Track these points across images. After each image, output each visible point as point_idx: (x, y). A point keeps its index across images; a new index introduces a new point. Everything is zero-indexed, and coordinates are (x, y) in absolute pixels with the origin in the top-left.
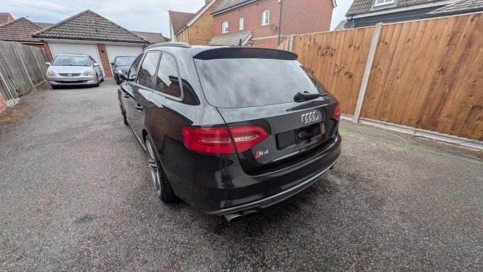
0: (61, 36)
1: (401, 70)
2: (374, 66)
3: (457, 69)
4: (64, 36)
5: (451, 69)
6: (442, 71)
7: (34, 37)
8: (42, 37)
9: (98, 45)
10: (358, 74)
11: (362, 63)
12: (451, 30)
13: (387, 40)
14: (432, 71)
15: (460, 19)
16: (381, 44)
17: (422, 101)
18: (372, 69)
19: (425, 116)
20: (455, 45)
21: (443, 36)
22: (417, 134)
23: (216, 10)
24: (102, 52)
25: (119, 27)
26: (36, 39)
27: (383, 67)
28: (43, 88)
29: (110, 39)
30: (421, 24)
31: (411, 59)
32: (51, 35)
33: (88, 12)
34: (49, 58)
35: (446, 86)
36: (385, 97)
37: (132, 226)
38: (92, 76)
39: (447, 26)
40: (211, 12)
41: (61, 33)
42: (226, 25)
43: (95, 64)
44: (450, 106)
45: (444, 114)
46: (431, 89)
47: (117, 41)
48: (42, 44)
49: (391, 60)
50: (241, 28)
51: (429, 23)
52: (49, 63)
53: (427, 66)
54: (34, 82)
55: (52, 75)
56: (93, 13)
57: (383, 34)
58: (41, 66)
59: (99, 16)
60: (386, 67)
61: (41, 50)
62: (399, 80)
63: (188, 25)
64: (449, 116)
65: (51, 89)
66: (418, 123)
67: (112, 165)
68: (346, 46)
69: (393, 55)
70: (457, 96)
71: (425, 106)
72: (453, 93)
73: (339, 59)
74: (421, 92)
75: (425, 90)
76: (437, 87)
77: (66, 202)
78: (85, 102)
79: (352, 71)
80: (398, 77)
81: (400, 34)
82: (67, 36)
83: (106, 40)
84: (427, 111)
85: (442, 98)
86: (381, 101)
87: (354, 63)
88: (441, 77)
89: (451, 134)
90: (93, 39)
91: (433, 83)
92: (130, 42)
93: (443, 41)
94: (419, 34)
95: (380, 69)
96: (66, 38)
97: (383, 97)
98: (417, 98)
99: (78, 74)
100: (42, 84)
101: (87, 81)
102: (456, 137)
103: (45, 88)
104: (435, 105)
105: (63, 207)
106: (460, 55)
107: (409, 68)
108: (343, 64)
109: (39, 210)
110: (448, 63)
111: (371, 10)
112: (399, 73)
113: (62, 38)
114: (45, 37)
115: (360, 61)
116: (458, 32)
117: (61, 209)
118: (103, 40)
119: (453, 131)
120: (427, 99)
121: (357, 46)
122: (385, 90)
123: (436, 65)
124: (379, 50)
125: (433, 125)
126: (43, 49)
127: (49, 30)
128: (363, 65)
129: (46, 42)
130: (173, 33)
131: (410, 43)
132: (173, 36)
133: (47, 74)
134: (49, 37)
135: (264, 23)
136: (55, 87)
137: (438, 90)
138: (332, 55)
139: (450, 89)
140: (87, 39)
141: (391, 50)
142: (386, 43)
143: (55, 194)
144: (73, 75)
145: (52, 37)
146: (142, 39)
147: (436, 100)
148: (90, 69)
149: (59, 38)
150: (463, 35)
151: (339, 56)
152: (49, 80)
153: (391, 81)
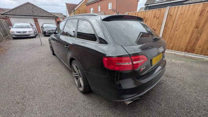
0: (15, 14)
1: (178, 27)
2: (166, 26)
3: (203, 26)
4: (17, 14)
5: (201, 26)
6: (197, 27)
7: (2, 15)
8: (6, 15)
9: (34, 18)
10: (158, 29)
11: (160, 24)
12: (201, 9)
13: (172, 14)
14: (192, 27)
15: (205, 4)
16: (169, 16)
17: (187, 41)
18: (164, 27)
19: (188, 47)
20: (203, 16)
21: (197, 12)
22: (185, 55)
23: (87, 3)
24: (36, 21)
25: (44, 10)
26: (3, 16)
27: (170, 26)
28: (8, 39)
29: (40, 15)
30: (188, 7)
31: (182, 22)
32: (10, 14)
33: (28, 3)
34: (10, 25)
35: (198, 34)
36: (171, 39)
37: (70, 108)
38: (32, 33)
39: (199, 8)
40: (85, 4)
41: (16, 13)
42: (92, 9)
43: (33, 27)
44: (200, 42)
45: (197, 46)
46: (192, 35)
47: (43, 16)
48: (7, 18)
49: (174, 23)
50: (99, 11)
51: (191, 6)
52: (11, 27)
53: (190, 25)
54: (4, 36)
55: (13, 32)
56: (30, 4)
57: (170, 11)
58: (6, 28)
59: (34, 5)
60: (171, 26)
61: (6, 21)
62: (177, 32)
63: (75, 9)
64: (200, 47)
65: (12, 39)
66: (185, 50)
67: (52, 76)
68: (153, 17)
69: (174, 20)
70: (203, 38)
71: (189, 43)
72: (201, 37)
73: (149, 23)
74: (187, 37)
75: (189, 36)
76: (194, 34)
77: (32, 97)
78: (30, 45)
79: (155, 28)
80: (177, 30)
81: (177, 11)
82: (19, 14)
83: (38, 16)
84: (190, 45)
85: (197, 39)
86: (169, 41)
87: (156, 24)
88: (196, 30)
89: (200, 54)
90: (31, 16)
91: (193, 33)
92: (49, 17)
93: (197, 14)
94: (186, 11)
95: (168, 27)
96: (18, 15)
97: (169, 39)
98: (185, 39)
99: (26, 32)
100: (8, 37)
101: (30, 35)
102: (203, 56)
103: (9, 39)
104: (193, 42)
105: (31, 100)
106: (205, 20)
107: (181, 26)
108: (151, 25)
109: (18, 103)
110: (200, 24)
111: (155, 2)
112: (177, 28)
113: (16, 15)
114: (8, 15)
115: (159, 24)
116: (204, 10)
117: (30, 101)
118: (36, 16)
119: (201, 53)
120: (190, 39)
121: (158, 17)
122: (170, 36)
123: (194, 25)
124: (168, 18)
125: (192, 51)
126: (7, 20)
127: (9, 11)
128: (160, 25)
129: (8, 17)
130: (68, 13)
131: (182, 15)
132: (68, 14)
133: (10, 32)
134: (9, 15)
135: (109, 9)
136: (14, 38)
137: (195, 36)
138: (146, 21)
139: (200, 35)
140: (28, 16)
141: (173, 18)
142: (171, 15)
143: (25, 93)
144: (23, 32)
145: (11, 15)
146: (55, 15)
147: (194, 40)
148: (31, 29)
149: (15, 15)
150: (206, 11)
151: (149, 21)
152: (11, 35)
153: (173, 32)
